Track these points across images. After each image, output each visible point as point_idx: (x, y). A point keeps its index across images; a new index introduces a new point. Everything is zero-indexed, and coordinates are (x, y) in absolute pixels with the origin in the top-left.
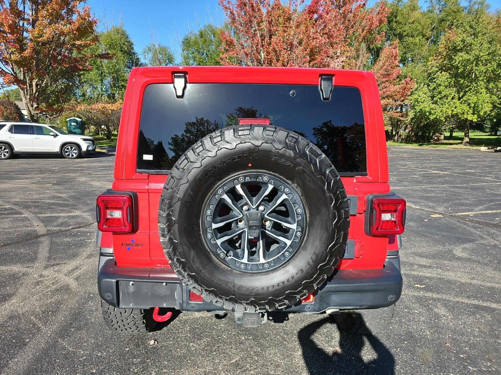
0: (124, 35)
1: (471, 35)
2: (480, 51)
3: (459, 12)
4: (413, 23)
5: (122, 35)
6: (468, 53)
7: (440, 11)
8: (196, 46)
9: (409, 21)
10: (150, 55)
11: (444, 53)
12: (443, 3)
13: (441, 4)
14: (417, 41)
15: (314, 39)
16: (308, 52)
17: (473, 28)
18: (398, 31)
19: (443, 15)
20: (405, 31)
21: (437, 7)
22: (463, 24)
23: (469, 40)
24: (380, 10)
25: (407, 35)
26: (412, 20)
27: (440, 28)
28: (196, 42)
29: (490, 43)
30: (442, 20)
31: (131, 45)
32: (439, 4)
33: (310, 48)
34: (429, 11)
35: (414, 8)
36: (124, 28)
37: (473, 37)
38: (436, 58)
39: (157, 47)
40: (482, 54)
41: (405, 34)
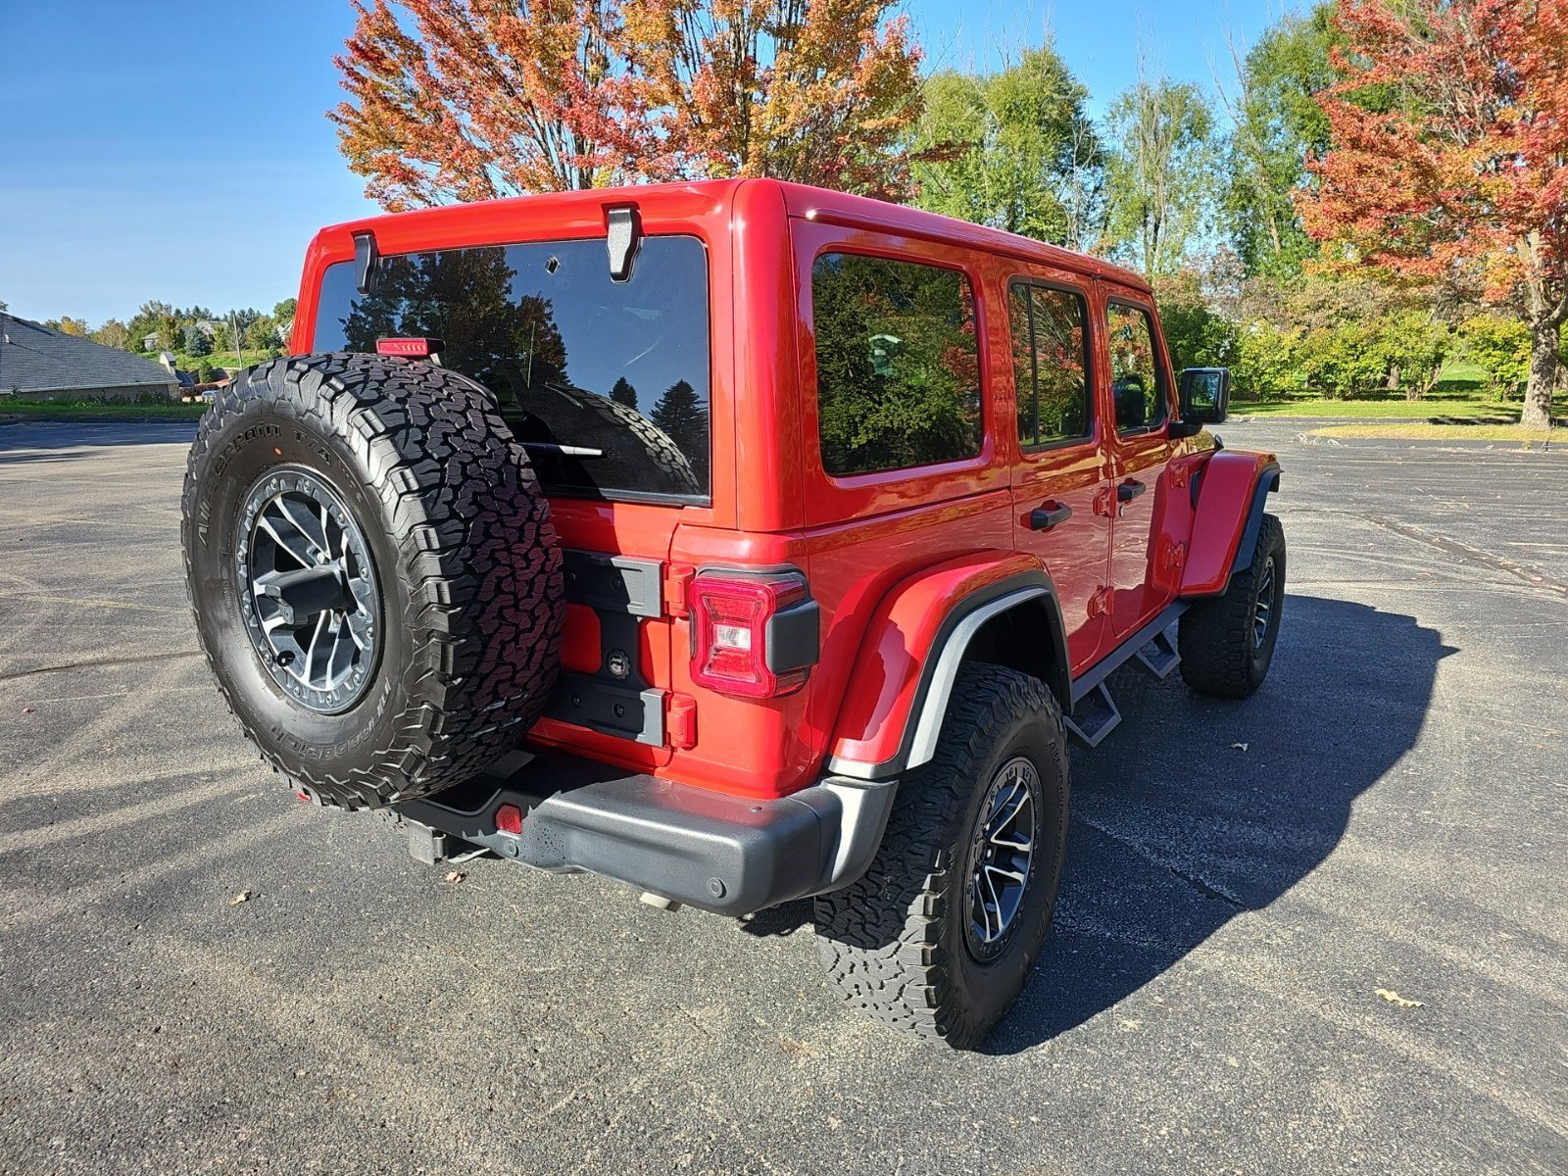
0: (1053, 70)
5: (1048, 72)
8: (1295, 64)
10: (1133, 120)
28: (1298, 53)
31: (1071, 100)
36: (1058, 51)
39: (1155, 89)
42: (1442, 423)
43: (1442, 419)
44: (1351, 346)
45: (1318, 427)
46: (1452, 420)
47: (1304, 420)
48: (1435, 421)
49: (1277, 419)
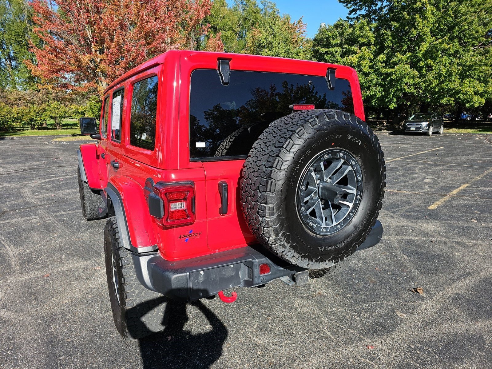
1: (271, 35)
2: (279, 49)
3: (257, 13)
4: (223, 18)
6: (270, 50)
7: (243, 10)
9: (221, 16)
11: (252, 49)
12: (244, 3)
13: (243, 4)
14: (229, 35)
15: (147, 22)
16: (143, 35)
17: (272, 29)
18: (213, 24)
19: (245, 14)
20: (218, 25)
21: (241, 5)
22: (264, 24)
23: (270, 38)
24: (205, 3)
25: (220, 29)
26: (223, 15)
27: (245, 25)
29: (284, 42)
30: (245, 19)
32: (242, 4)
33: (145, 32)
34: (234, 9)
35: (223, 5)
37: (272, 36)
38: (246, 52)
40: (280, 52)
41: (218, 27)
42: (76, 136)
43: (75, 135)
44: (37, 113)
45: (56, 138)
46: (78, 134)
47: (34, 137)
48: (73, 135)
49: (24, 137)
